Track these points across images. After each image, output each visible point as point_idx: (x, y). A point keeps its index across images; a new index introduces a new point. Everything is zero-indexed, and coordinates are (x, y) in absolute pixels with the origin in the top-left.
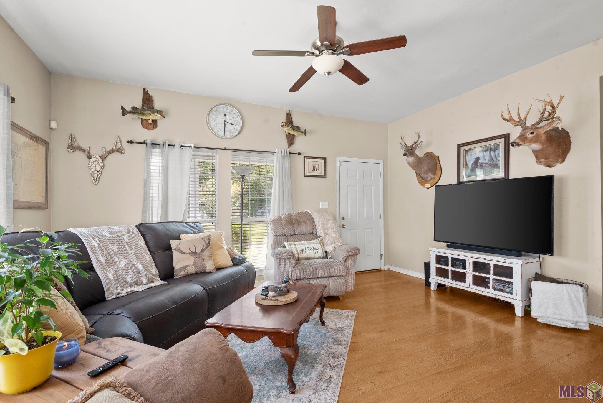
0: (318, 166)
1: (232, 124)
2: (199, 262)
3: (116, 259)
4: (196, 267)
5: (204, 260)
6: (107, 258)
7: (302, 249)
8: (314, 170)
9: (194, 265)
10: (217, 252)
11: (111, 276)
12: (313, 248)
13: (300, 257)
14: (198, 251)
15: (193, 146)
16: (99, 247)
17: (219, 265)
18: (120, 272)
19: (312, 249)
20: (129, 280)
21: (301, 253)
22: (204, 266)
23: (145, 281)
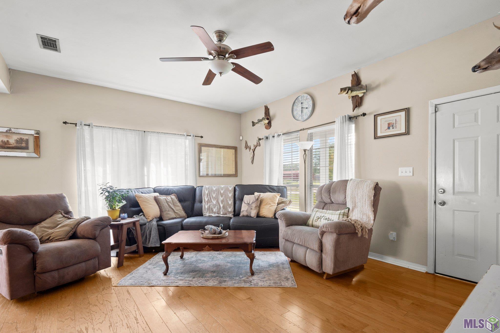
0: (395, 123)
1: (307, 108)
2: (249, 210)
3: (212, 200)
4: (247, 212)
5: (252, 209)
6: (209, 199)
7: (319, 217)
8: (389, 128)
9: (247, 211)
10: (265, 206)
11: (206, 207)
12: (329, 218)
13: (314, 223)
14: (250, 203)
15: (282, 134)
16: (207, 194)
17: (263, 215)
18: (211, 206)
19: (327, 219)
20: (214, 210)
21: (316, 221)
22: (250, 213)
23: (222, 213)
